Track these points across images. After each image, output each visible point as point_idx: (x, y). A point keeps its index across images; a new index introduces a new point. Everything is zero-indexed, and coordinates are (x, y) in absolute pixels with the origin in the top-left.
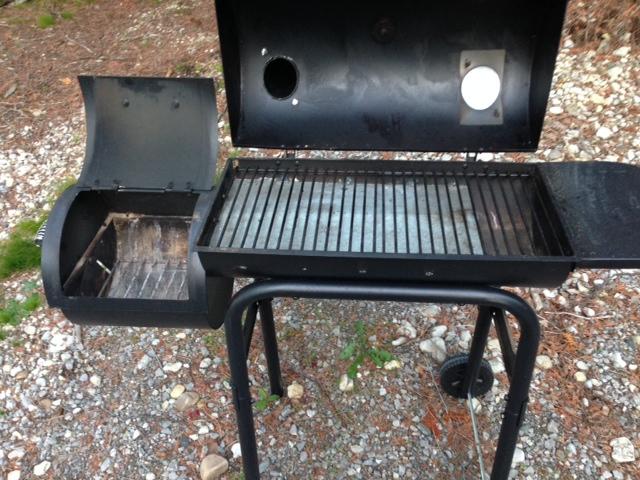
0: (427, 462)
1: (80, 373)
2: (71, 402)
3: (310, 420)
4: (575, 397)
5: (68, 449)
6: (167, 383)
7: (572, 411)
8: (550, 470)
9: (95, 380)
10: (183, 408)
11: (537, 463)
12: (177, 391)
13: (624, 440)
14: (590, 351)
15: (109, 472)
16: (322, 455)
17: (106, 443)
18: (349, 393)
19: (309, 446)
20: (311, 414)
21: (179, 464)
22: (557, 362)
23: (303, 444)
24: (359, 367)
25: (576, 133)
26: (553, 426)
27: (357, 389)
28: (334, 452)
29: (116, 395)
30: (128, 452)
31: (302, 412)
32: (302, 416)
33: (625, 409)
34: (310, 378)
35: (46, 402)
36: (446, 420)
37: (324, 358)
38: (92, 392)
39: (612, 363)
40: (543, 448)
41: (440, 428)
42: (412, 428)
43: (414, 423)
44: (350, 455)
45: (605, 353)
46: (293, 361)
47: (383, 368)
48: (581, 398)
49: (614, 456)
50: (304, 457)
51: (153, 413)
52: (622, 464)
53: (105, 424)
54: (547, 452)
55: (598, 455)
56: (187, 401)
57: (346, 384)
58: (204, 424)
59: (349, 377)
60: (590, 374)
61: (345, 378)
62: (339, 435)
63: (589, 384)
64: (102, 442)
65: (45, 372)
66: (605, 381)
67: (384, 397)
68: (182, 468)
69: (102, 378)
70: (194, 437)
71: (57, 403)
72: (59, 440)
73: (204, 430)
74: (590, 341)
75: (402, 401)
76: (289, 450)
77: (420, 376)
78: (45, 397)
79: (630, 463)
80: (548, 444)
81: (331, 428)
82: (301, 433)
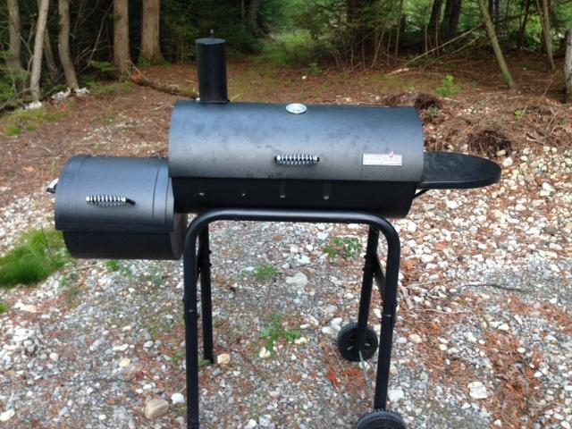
0: (329, 400)
1: (40, 354)
2: (32, 373)
3: (236, 377)
4: (440, 359)
5: (30, 404)
6: (117, 357)
7: (437, 367)
8: (423, 402)
9: (54, 356)
10: (130, 372)
11: (413, 398)
12: (124, 363)
13: (477, 384)
14: (449, 333)
15: (66, 415)
16: (246, 398)
17: (63, 398)
18: (267, 359)
19: (235, 394)
20: (236, 373)
21: (127, 409)
22: (425, 340)
23: (230, 393)
24: (274, 342)
25: (433, 206)
26: (424, 375)
27: (273, 356)
28: (255, 396)
29: (71, 368)
30: (83, 402)
31: (230, 372)
32: (229, 375)
33: (477, 367)
34: (236, 352)
35: (12, 372)
36: (344, 376)
37: (247, 338)
38: (50, 366)
39: (465, 339)
40: (418, 389)
41: (339, 380)
42: (317, 379)
43: (319, 377)
44: (268, 397)
45: (461, 333)
46: (221, 341)
47: (293, 343)
48: (444, 359)
49: (471, 394)
50: (231, 400)
51: (104, 376)
52: (479, 400)
53: (62, 386)
54: (420, 391)
55: (460, 394)
56: (133, 368)
57: (264, 353)
58: (147, 383)
59: (267, 349)
60: (449, 346)
61: (264, 349)
62: (259, 386)
63: (450, 351)
64: (60, 397)
65: (10, 353)
66: (461, 349)
67: (295, 362)
68: (129, 411)
69: (60, 357)
70: (139, 391)
71: (21, 372)
72: (22, 398)
73: (147, 387)
74: (449, 327)
75: (309, 362)
76: (219, 397)
77: (323, 348)
78: (10, 369)
79: (484, 399)
80: (420, 386)
81: (253, 382)
82: (228, 386)
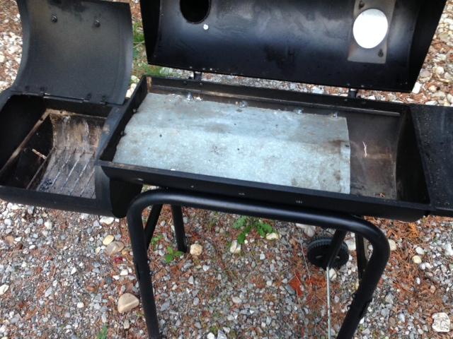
0: (289, 316)
1: (37, 218)
2: (28, 240)
3: (205, 274)
4: (410, 276)
5: (23, 276)
6: (101, 233)
7: (406, 287)
8: (383, 333)
9: (48, 225)
10: (110, 254)
11: (373, 327)
12: (108, 240)
13: (443, 315)
14: (427, 239)
15: (50, 298)
16: (210, 302)
17: (51, 275)
18: (237, 255)
19: (201, 294)
20: (206, 268)
21: (103, 298)
22: (400, 246)
23: (197, 291)
24: (247, 235)
25: (444, 57)
26: (389, 298)
27: (243, 253)
28: (219, 300)
29: (63, 237)
30: (66, 284)
31: (199, 267)
32: (199, 270)
33: (448, 289)
34: (208, 240)
35: (10, 238)
36: (308, 284)
37: (221, 225)
38: (45, 233)
39: (443, 251)
40: (380, 315)
41: (303, 289)
42: (281, 288)
43: (283, 285)
44: (231, 304)
45: (439, 242)
46: (198, 225)
47: (265, 238)
48: (415, 277)
49: (434, 327)
50: (196, 302)
51: (88, 255)
52: (439, 333)
53: (52, 259)
54: (382, 319)
55: (422, 325)
56: (114, 249)
57: (235, 248)
58: (125, 268)
59: (238, 242)
60: (425, 258)
61: (235, 244)
62: (225, 288)
63: (423, 267)
64: (48, 274)
65: (12, 214)
66: (436, 265)
67: (263, 261)
68: (105, 301)
69: (54, 223)
70: (116, 277)
71: (18, 239)
72: (17, 268)
73: (124, 273)
74: (429, 231)
75: (276, 265)
76: (185, 295)
77: (293, 247)
78: (10, 233)
79: (445, 333)
80: (383, 312)
81: (219, 281)
82: (196, 282)
